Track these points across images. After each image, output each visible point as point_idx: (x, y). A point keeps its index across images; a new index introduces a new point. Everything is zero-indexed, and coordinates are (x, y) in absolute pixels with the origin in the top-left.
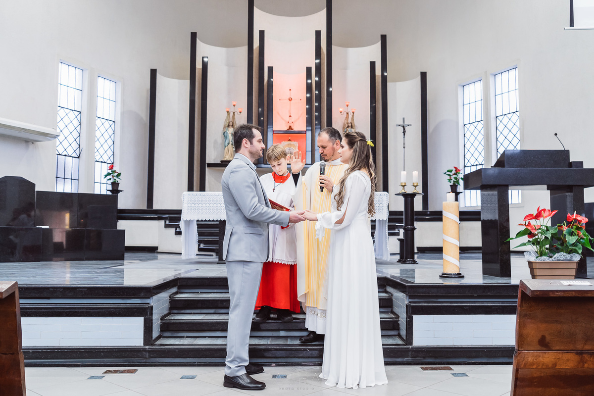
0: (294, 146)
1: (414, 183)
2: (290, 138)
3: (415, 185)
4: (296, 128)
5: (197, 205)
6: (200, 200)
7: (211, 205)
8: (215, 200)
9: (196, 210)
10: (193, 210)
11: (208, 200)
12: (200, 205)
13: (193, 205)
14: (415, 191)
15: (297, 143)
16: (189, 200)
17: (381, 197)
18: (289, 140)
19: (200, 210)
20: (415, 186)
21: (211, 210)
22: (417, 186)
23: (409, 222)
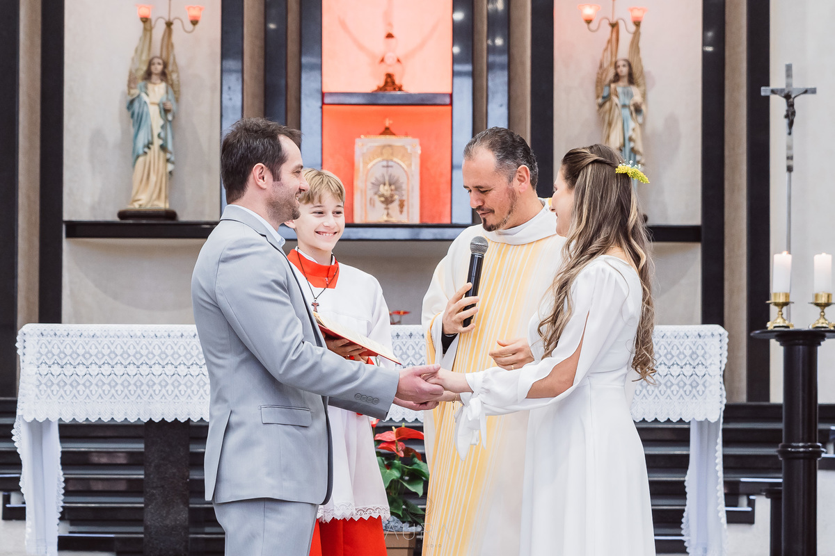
0: (405, 155)
1: (817, 296)
2: (388, 123)
3: (823, 300)
4: (413, 84)
5: (69, 370)
6: (81, 351)
7: (119, 370)
8: (132, 352)
9: (68, 388)
10: (55, 388)
11: (106, 351)
12: (81, 370)
13: (56, 370)
14: (821, 323)
15: (416, 141)
16: (44, 351)
17: (700, 341)
18: (387, 131)
19: (81, 388)
20: (823, 306)
21: (119, 388)
22: (827, 305)
23: (800, 430)
